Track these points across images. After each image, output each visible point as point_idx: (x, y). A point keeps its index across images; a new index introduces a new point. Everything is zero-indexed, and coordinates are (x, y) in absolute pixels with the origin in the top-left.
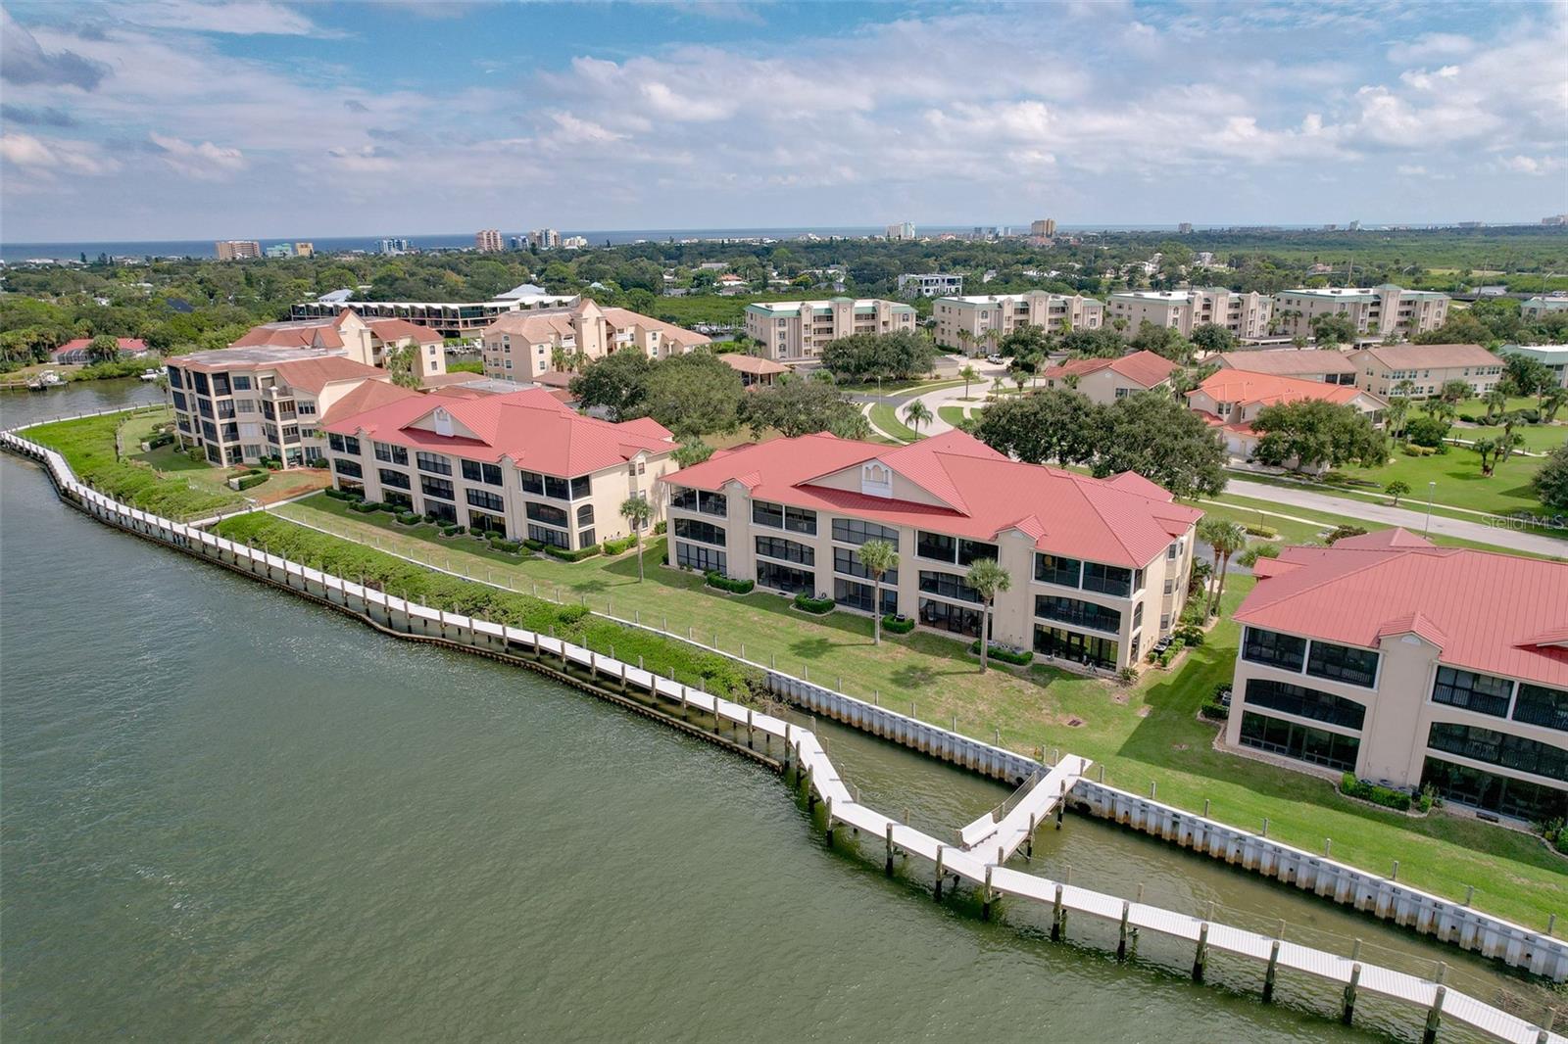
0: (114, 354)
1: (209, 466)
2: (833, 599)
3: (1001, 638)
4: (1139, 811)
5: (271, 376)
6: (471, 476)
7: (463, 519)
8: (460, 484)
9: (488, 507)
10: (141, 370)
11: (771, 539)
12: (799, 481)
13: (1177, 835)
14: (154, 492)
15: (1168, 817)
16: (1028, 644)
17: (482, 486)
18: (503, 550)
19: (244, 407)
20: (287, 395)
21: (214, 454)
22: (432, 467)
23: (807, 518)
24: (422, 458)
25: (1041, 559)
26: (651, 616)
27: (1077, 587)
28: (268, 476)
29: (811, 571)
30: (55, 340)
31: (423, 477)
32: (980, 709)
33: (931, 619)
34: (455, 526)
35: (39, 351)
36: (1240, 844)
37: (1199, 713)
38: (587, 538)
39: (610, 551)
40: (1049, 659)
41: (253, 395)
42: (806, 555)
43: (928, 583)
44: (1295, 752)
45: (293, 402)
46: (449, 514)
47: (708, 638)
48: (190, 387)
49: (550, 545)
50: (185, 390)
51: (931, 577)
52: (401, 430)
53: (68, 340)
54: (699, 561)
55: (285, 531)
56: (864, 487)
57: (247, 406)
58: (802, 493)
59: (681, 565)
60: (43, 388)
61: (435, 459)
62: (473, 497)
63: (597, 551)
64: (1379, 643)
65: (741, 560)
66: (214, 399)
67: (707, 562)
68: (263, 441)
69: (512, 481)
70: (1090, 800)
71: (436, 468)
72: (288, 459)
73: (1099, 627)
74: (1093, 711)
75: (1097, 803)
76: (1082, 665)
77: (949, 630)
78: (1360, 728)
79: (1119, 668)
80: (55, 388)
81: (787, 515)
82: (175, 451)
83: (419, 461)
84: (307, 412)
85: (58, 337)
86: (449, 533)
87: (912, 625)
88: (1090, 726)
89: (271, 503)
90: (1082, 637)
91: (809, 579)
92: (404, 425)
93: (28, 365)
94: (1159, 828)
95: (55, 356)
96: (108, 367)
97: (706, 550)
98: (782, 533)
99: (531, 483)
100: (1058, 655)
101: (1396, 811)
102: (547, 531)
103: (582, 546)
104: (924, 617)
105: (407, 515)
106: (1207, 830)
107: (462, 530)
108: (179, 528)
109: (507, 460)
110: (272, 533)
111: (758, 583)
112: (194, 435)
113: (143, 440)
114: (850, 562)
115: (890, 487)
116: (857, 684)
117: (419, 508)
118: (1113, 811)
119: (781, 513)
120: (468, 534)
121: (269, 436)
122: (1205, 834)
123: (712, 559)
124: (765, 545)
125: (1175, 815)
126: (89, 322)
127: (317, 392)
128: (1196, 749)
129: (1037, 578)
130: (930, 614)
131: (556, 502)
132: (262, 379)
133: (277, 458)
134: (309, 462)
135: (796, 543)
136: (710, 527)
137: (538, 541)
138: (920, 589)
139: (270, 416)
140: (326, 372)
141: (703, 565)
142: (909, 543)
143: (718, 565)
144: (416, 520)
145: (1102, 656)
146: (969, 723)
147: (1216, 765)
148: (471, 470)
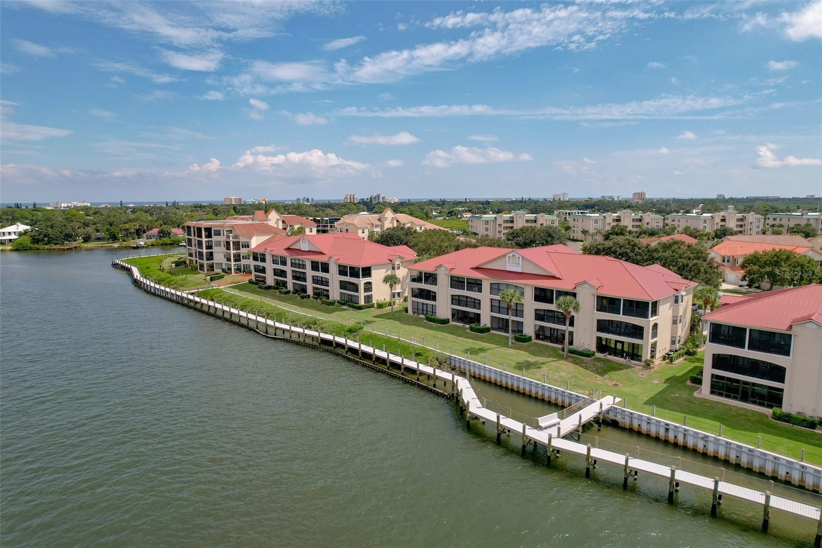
0: (170, 234)
1: (200, 273)
2: (490, 327)
3: (578, 345)
4: (646, 423)
5: (230, 229)
6: (315, 269)
7: (310, 291)
8: (310, 273)
9: (322, 285)
10: (180, 241)
11: (459, 296)
12: (474, 266)
13: (668, 437)
14: (172, 281)
15: (662, 426)
16: (593, 348)
17: (320, 274)
18: (327, 304)
19: (217, 244)
20: (237, 238)
21: (202, 266)
22: (298, 266)
23: (477, 284)
24: (293, 261)
25: (600, 299)
26: (393, 332)
27: (620, 314)
28: (224, 276)
29: (479, 313)
30: (146, 228)
31: (293, 271)
32: (562, 375)
33: (541, 337)
34: (306, 295)
35: (139, 233)
36: (706, 441)
37: (688, 382)
38: (368, 299)
39: (380, 306)
40: (604, 356)
41: (222, 238)
42: (477, 304)
43: (540, 315)
44: (744, 398)
45: (239, 242)
46: (304, 290)
47: (421, 341)
48: (195, 236)
49: (350, 303)
50: (192, 237)
51: (542, 313)
52: (285, 249)
53: (152, 229)
54: (423, 310)
55: (226, 296)
56: (507, 267)
57: (218, 244)
58: (475, 272)
59: (414, 313)
60: (137, 248)
61: (299, 262)
62: (316, 280)
63: (372, 306)
64: (791, 328)
65: (444, 308)
66: (204, 240)
67: (427, 311)
68: (224, 261)
69: (334, 269)
70: (619, 418)
71: (299, 266)
72: (234, 269)
73: (632, 337)
74: (627, 380)
75: (622, 420)
76: (623, 359)
77: (551, 342)
78: (783, 382)
79: (643, 359)
80: (143, 247)
81: (467, 283)
82: (185, 267)
83: (292, 263)
84: (245, 247)
85: (147, 227)
86: (303, 298)
87: (530, 339)
88: (624, 386)
89: (223, 286)
90: (623, 343)
91: (478, 316)
92: (286, 247)
93: (133, 239)
94: (658, 433)
95: (145, 235)
96: (166, 240)
97: (427, 304)
98: (465, 293)
99: (342, 271)
100: (610, 354)
101: (807, 429)
102: (349, 295)
103: (365, 303)
104: (538, 337)
105: (284, 290)
106: (685, 433)
107: (309, 296)
108: (179, 293)
109: (332, 259)
110: (220, 296)
111: (452, 321)
112: (194, 259)
113: (173, 263)
114: (499, 307)
115: (521, 266)
116: (496, 362)
117: (290, 287)
118: (631, 424)
119: (464, 282)
120: (312, 299)
121: (227, 258)
122: (685, 435)
123: (430, 309)
124: (456, 300)
125: (667, 424)
126: (161, 222)
127: (251, 238)
128: (683, 396)
129: (597, 310)
130: (541, 334)
131: (353, 280)
132: (227, 231)
133: (230, 269)
134: (244, 271)
135: (472, 298)
136: (429, 292)
137: (344, 301)
138: (535, 320)
139: (228, 248)
140: (257, 230)
141: (425, 312)
142: (529, 294)
143: (432, 312)
144: (288, 292)
145: (634, 354)
146: (554, 380)
147: (695, 404)
148: (315, 266)
